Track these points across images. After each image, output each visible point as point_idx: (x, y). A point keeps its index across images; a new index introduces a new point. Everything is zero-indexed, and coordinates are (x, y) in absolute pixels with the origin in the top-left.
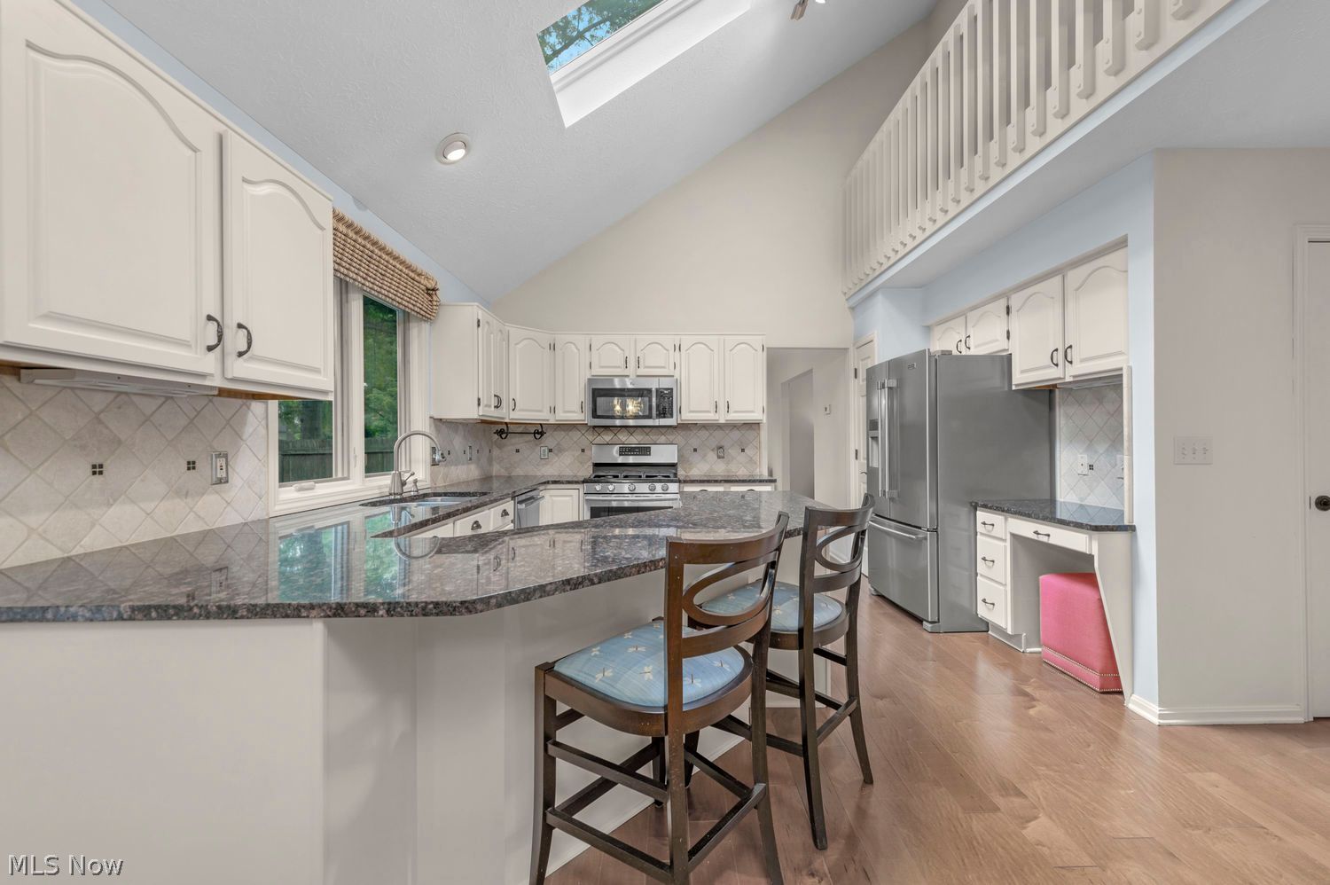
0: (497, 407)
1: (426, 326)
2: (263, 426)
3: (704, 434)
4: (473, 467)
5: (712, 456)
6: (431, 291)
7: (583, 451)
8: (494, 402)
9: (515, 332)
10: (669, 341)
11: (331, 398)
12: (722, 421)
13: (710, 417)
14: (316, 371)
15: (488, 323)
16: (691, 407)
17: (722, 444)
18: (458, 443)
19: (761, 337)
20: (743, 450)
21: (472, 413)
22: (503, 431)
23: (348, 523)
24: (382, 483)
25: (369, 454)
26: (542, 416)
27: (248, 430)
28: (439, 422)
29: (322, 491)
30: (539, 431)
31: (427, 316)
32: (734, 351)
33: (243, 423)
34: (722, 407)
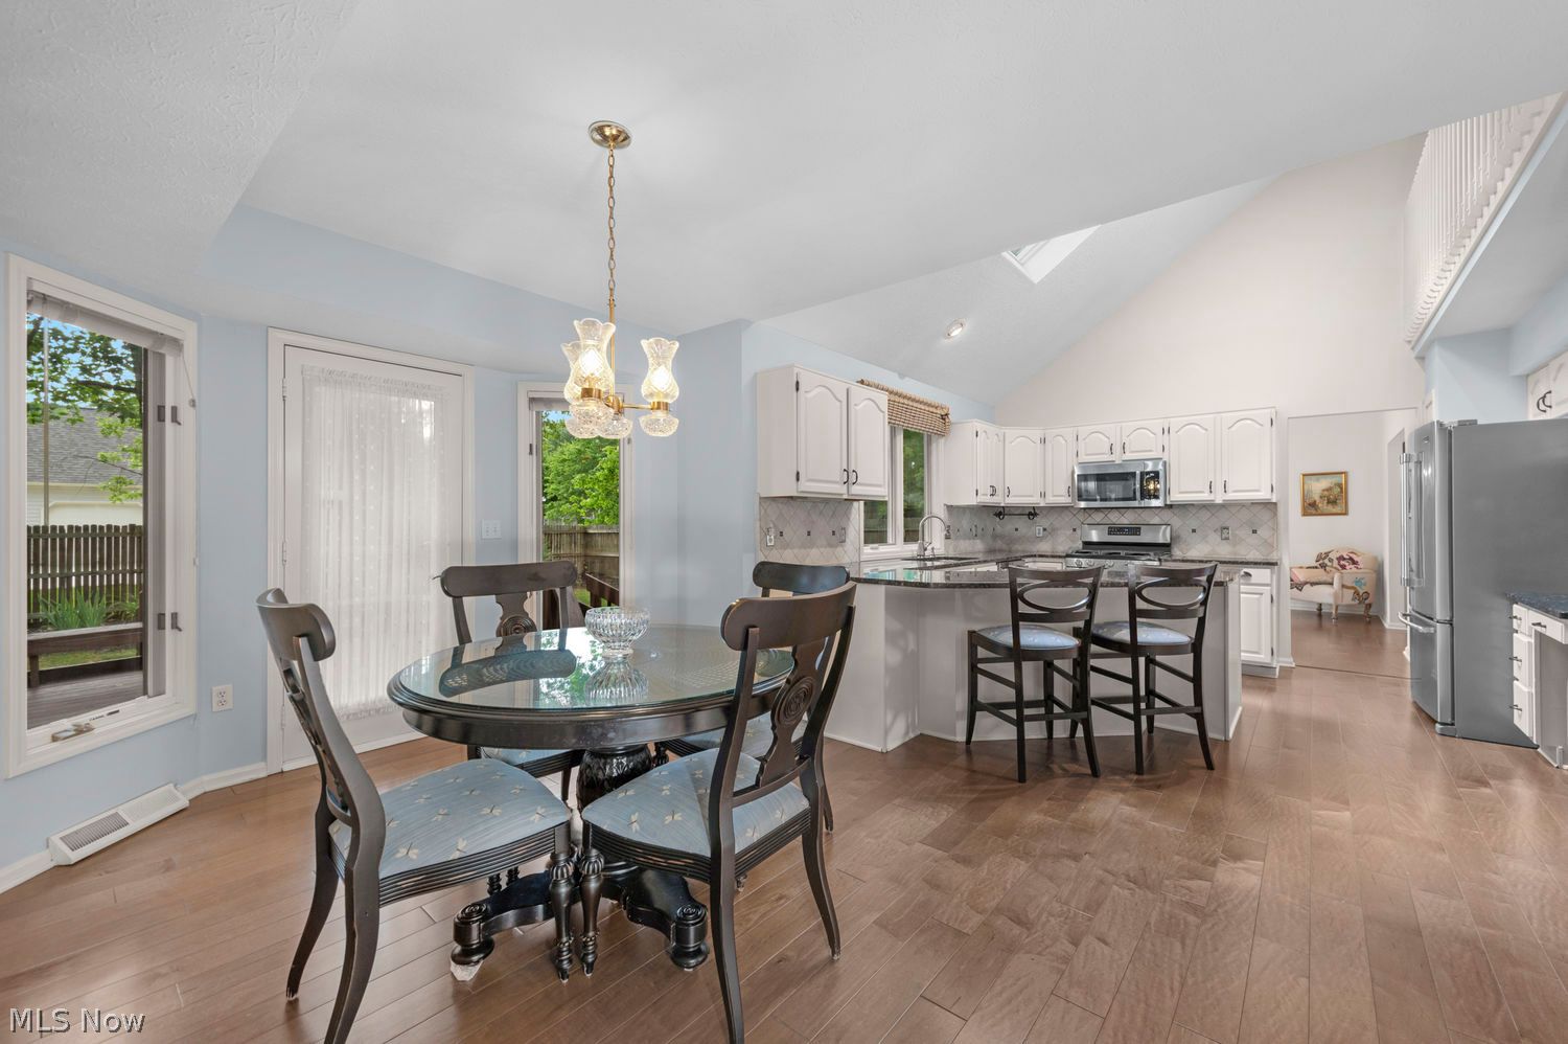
0: (992, 495)
1: (942, 441)
2: (858, 513)
3: (1205, 515)
4: (978, 541)
5: (1215, 538)
6: (944, 417)
7: (1074, 530)
8: (990, 491)
9: (1011, 432)
10: (1157, 426)
11: (886, 499)
12: (1219, 501)
13: (1205, 496)
14: (880, 486)
15: (985, 432)
16: (1182, 488)
17: (1226, 524)
18: (965, 523)
19: (1269, 410)
20: (1254, 532)
21: (972, 501)
22: (1000, 512)
23: (895, 570)
24: (913, 548)
25: (907, 532)
26: (1034, 500)
27: (852, 516)
28: (950, 508)
29: (882, 549)
30: (1032, 513)
31: (942, 434)
32: (1233, 429)
33: (850, 513)
34: (1219, 487)
